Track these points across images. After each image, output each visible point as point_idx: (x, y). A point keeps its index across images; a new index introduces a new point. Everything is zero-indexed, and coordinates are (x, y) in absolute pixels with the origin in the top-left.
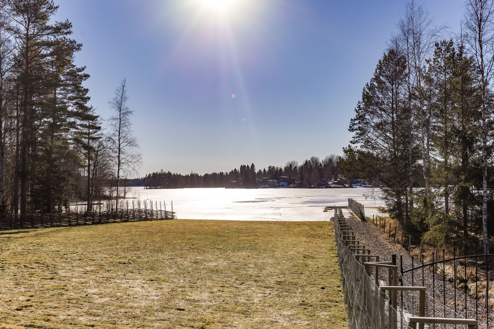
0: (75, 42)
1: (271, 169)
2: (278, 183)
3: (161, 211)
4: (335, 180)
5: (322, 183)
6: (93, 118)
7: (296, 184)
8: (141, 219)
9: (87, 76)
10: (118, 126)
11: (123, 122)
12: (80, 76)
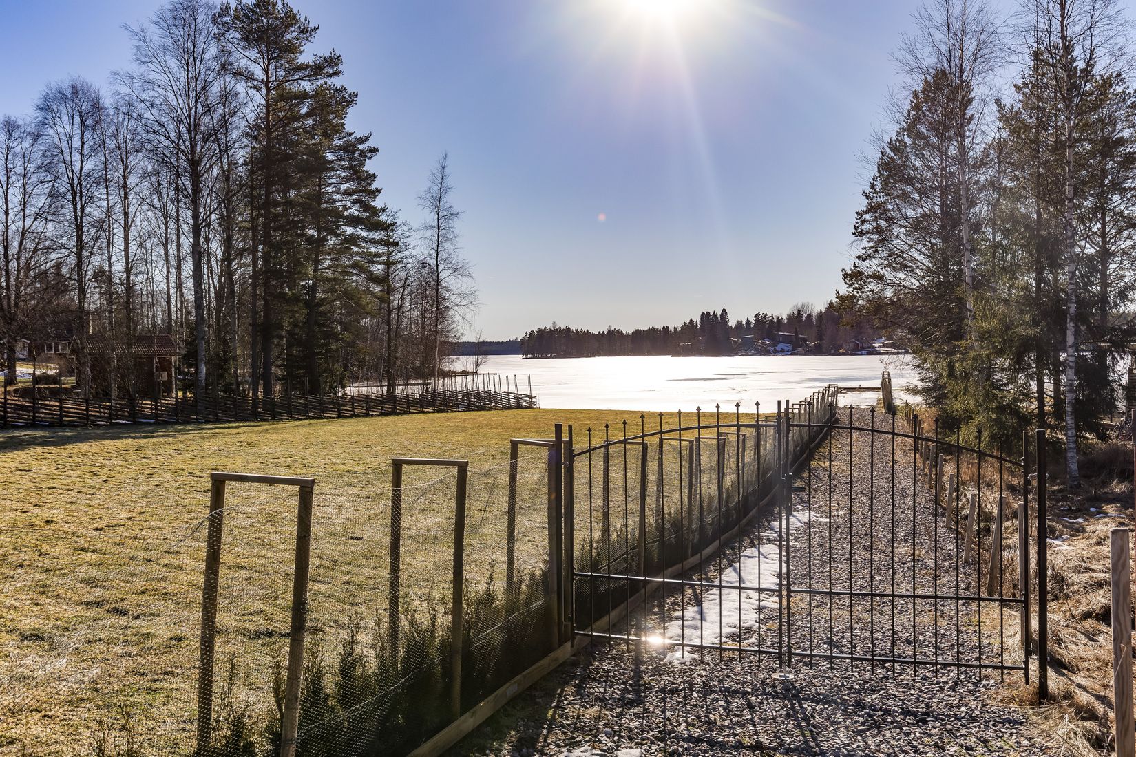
0: (345, 89)
1: (761, 320)
2: (774, 345)
3: (509, 393)
4: (887, 340)
5: (860, 345)
6: (387, 227)
7: (808, 347)
8: (469, 408)
9: (374, 151)
10: (435, 239)
11: (444, 232)
12: (362, 151)
